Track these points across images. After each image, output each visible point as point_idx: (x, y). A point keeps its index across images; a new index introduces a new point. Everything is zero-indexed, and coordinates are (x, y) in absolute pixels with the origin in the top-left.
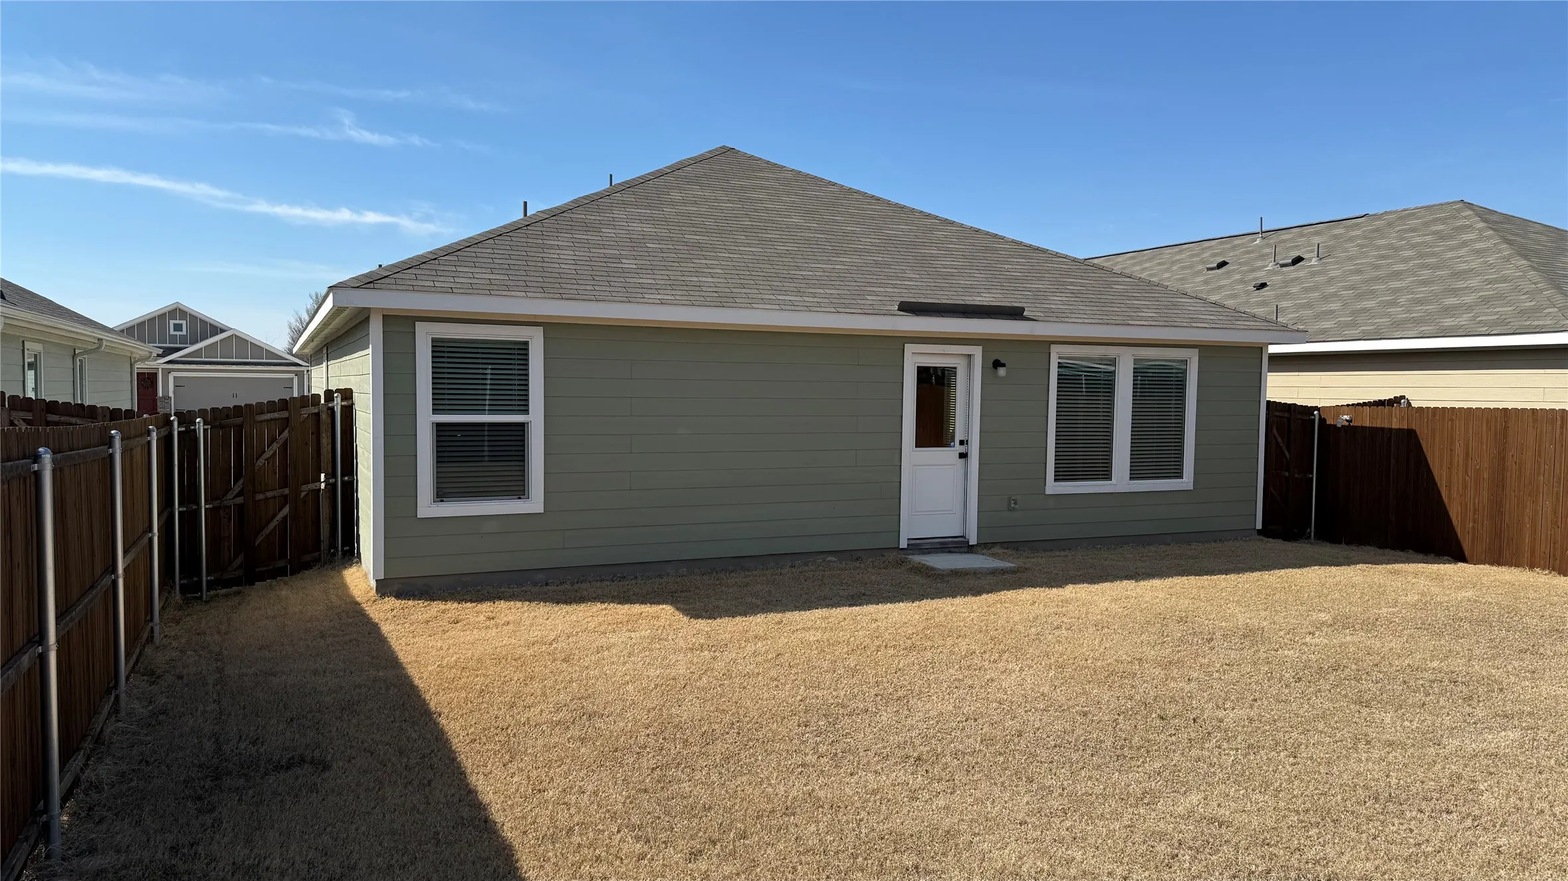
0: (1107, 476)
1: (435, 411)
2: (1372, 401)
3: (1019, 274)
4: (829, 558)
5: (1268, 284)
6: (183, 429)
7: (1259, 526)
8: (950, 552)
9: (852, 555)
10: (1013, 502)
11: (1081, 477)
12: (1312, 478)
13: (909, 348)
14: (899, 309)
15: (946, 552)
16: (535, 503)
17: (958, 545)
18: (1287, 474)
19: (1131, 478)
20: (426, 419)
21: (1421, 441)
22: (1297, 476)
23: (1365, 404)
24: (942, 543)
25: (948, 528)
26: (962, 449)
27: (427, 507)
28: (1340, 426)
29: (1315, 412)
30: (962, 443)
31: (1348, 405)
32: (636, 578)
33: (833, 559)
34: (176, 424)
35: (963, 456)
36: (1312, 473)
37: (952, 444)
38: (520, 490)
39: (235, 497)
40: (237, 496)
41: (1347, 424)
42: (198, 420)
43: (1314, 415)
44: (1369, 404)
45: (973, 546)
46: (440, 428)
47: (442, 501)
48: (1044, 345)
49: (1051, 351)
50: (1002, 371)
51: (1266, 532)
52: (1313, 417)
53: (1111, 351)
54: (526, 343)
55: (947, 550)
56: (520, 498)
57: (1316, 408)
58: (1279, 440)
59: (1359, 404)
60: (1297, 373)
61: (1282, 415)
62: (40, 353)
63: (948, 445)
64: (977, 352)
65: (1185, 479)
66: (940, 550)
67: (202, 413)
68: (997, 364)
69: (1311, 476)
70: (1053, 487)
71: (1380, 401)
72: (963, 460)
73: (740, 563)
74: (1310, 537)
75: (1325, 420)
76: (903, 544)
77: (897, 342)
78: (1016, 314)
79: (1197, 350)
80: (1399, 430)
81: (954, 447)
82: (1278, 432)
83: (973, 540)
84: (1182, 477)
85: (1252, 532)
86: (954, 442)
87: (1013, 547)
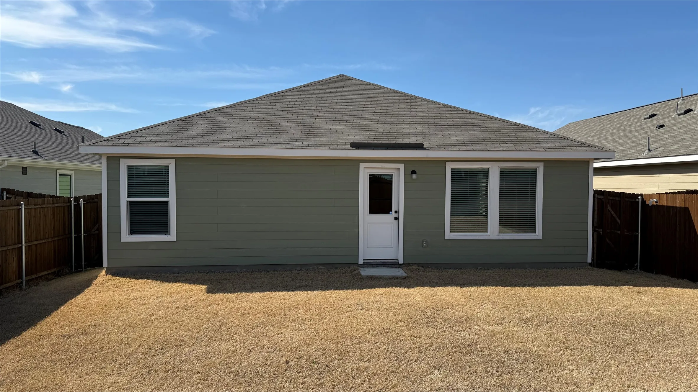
0: (485, 231)
1: (129, 196)
2: (685, 191)
3: (447, 126)
4: (321, 267)
5: (665, 125)
6: (76, 203)
7: (590, 260)
8: (388, 267)
9: (333, 266)
10: (425, 243)
11: (469, 231)
12: (638, 235)
13: (362, 166)
14: (351, 147)
15: (386, 267)
16: (172, 237)
17: (392, 264)
18: (619, 232)
19: (499, 232)
20: (124, 200)
21: (691, 214)
22: (626, 233)
23: (679, 192)
24: (383, 262)
25: (388, 254)
26: (396, 215)
27: (125, 237)
28: (651, 205)
29: (639, 197)
30: (396, 212)
31: (666, 193)
32: (219, 272)
33: (323, 267)
34: (73, 201)
35: (396, 219)
36: (638, 232)
37: (391, 212)
38: (165, 231)
39: (95, 231)
40: (96, 230)
41: (655, 204)
42: (81, 200)
43: (638, 199)
44: (683, 192)
45: (401, 264)
46: (131, 204)
47: (132, 235)
48: (443, 162)
49: (446, 165)
50: (414, 176)
51: (595, 264)
52: (638, 200)
53: (485, 165)
54: (168, 166)
55: (387, 266)
56: (165, 235)
57: (641, 195)
58: (613, 213)
59: (674, 193)
60: (658, 175)
61: (614, 199)
62: (72, 174)
63: (389, 213)
64: (402, 166)
65: (537, 233)
66: (383, 265)
67: (84, 197)
68: (413, 172)
69: (637, 233)
70: (448, 235)
71: (692, 190)
72: (396, 221)
74: (637, 268)
75: (645, 202)
76: (361, 262)
77: (356, 163)
78: (419, 147)
79: (542, 164)
80: (681, 208)
81: (392, 214)
82: (612, 208)
83: (401, 261)
84: (535, 232)
85: (583, 265)
86: (392, 212)
87: (425, 266)
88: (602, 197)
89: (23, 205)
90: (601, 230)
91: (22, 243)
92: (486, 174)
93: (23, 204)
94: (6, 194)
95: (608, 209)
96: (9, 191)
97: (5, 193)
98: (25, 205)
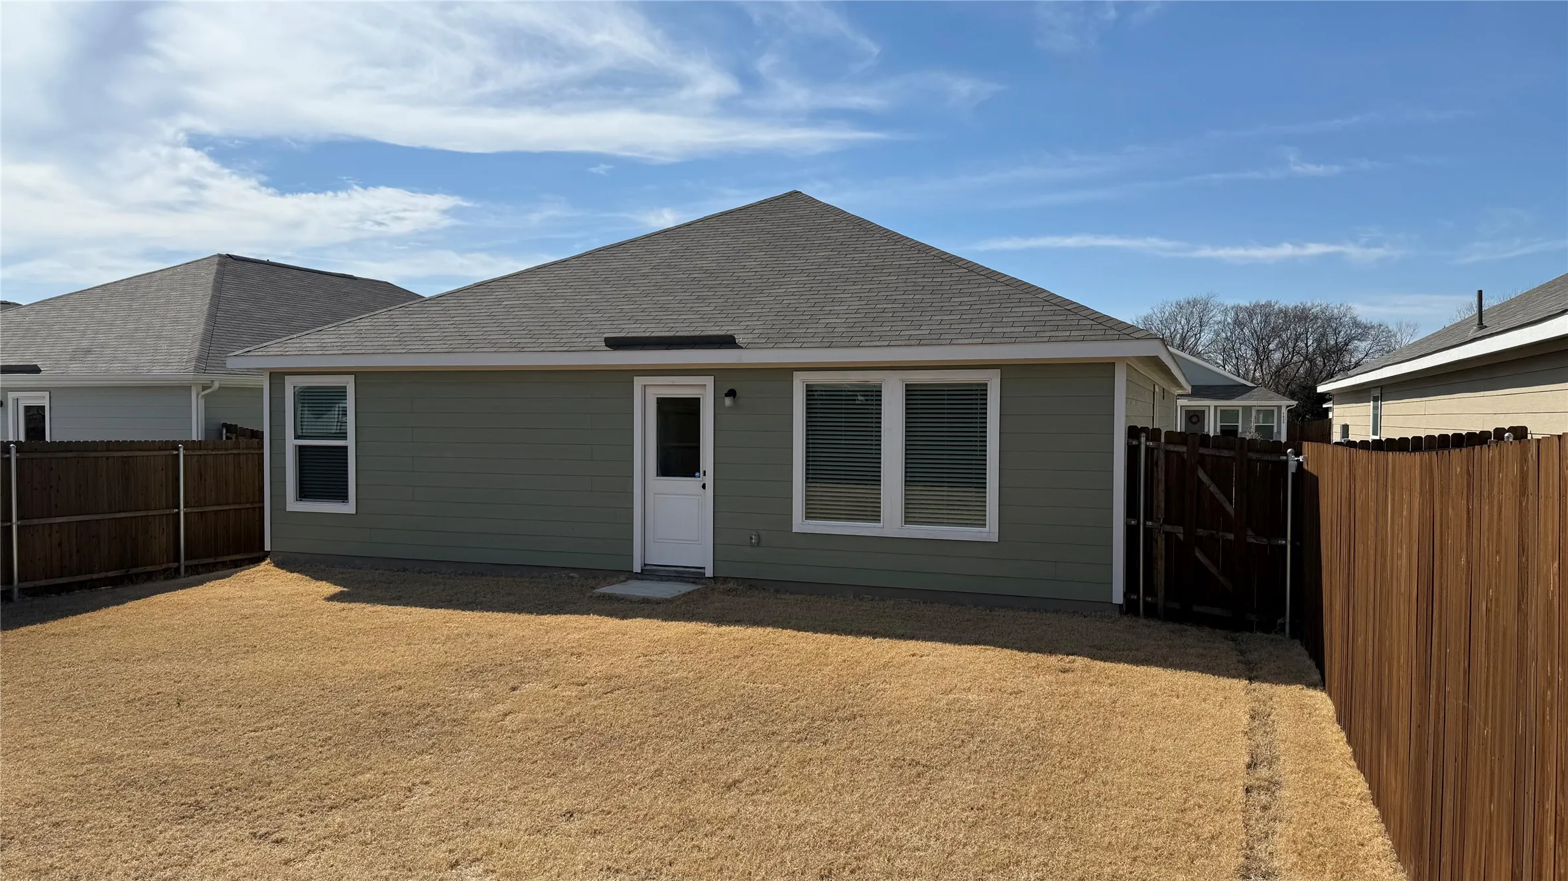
0: (876, 517)
1: (296, 437)
7: (1118, 597)
8: (688, 582)
9: (591, 574)
10: (755, 537)
11: (845, 517)
12: (1286, 546)
13: (639, 382)
14: (607, 346)
15: (684, 582)
17: (691, 575)
18: (1231, 537)
19: (907, 522)
20: (291, 443)
22: (1252, 540)
24: (678, 572)
26: (703, 480)
27: (292, 504)
29: (1288, 451)
30: (703, 473)
33: (575, 575)
35: (703, 486)
36: (1285, 538)
37: (697, 474)
38: (344, 495)
43: (1287, 455)
45: (709, 578)
46: (299, 450)
47: (301, 500)
48: (785, 373)
49: (794, 378)
51: (1129, 607)
52: (1285, 458)
53: (875, 377)
55: (687, 580)
56: (343, 502)
58: (1213, 488)
61: (1217, 454)
63: (695, 476)
64: (709, 381)
65: (985, 528)
66: (678, 578)
68: (731, 393)
69: (1283, 542)
70: (800, 523)
72: (702, 492)
73: (497, 569)
74: (1283, 630)
76: (637, 568)
77: (628, 375)
78: (727, 342)
79: (998, 371)
81: (700, 477)
82: (1211, 478)
83: (709, 573)
84: (984, 525)
85: (1099, 608)
86: (699, 472)
87: (751, 584)
88: (1183, 449)
89: (181, 449)
90: (1181, 529)
91: (178, 508)
92: (874, 395)
93: (181, 447)
94: (227, 432)
95: (1198, 477)
96: (231, 428)
97: (224, 432)
98: (184, 449)
